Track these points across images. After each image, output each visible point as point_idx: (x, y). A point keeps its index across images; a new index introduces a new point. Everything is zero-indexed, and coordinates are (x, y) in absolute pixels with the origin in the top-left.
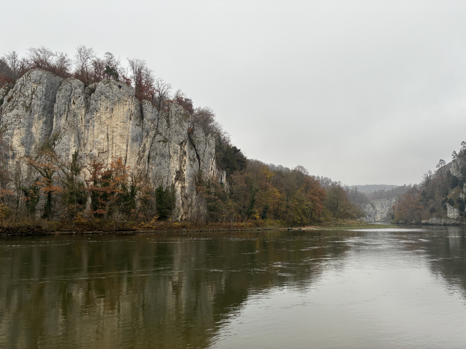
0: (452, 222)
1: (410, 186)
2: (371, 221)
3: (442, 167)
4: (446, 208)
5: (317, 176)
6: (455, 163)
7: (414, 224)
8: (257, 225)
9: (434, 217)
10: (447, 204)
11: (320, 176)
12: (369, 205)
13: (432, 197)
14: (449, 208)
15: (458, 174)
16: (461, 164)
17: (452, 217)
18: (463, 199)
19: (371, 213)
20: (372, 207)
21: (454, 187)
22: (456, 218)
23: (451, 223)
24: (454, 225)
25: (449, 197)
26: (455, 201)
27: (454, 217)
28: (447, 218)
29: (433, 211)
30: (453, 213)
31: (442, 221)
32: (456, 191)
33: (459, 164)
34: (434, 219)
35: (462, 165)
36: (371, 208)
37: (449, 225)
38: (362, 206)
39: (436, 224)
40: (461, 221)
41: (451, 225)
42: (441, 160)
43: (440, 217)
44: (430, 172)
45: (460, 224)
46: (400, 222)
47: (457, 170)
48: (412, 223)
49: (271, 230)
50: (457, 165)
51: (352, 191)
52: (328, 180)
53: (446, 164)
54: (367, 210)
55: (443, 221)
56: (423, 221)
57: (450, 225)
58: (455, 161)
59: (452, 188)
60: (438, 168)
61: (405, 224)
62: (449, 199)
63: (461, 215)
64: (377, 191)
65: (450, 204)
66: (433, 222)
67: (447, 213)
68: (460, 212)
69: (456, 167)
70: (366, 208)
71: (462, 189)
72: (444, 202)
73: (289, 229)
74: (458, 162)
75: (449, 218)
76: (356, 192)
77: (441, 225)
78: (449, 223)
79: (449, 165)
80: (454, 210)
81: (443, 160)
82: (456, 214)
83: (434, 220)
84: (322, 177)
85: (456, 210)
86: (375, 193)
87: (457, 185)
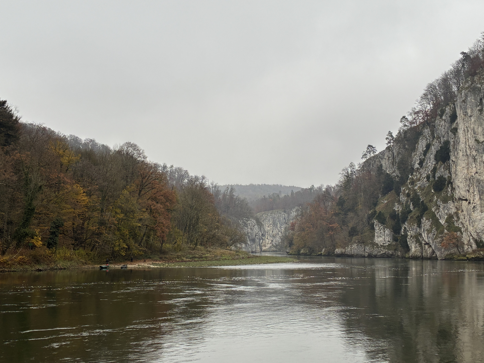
0: (382, 252)
1: (320, 188)
2: (254, 250)
3: (370, 159)
4: (373, 229)
5: (162, 165)
6: (391, 153)
7: (324, 255)
8: (37, 260)
9: (355, 242)
10: (375, 222)
11: (169, 166)
12: (252, 222)
13: (352, 209)
14: (378, 227)
15: (394, 172)
16: (398, 154)
17: (382, 244)
18: (398, 214)
19: (256, 235)
20: (258, 225)
21: (387, 193)
22: (387, 244)
23: (379, 254)
24: (384, 257)
25: (378, 209)
26: (387, 216)
27: (384, 244)
28: (374, 244)
29: (353, 232)
30: (383, 237)
31: (367, 251)
32: (390, 200)
33: (395, 154)
34: (355, 246)
35: (400, 156)
36: (256, 226)
37: (375, 257)
38: (241, 223)
39: (357, 255)
40: (395, 250)
41: (380, 258)
42: (369, 146)
43: (363, 242)
44: (352, 166)
45: (392, 255)
46: (302, 251)
47: (393, 164)
48: (320, 253)
49: (65, 269)
50: (392, 156)
51: (224, 195)
52: (183, 173)
53: (377, 153)
54: (249, 230)
55: (368, 249)
56: (338, 251)
57: (378, 258)
58: (391, 149)
59: (384, 194)
60: (364, 160)
61: (310, 255)
62: (378, 212)
63: (395, 239)
64: (267, 196)
65: (379, 222)
66: (352, 250)
67: (374, 236)
68: (393, 236)
69: (390, 158)
70: (247, 227)
71: (399, 195)
72: (371, 217)
73: (102, 268)
74: (394, 151)
75: (377, 244)
76: (232, 196)
77: (364, 257)
78: (376, 252)
79: (381, 156)
80: (385, 232)
81: (372, 146)
82: (387, 239)
83: (354, 248)
84: (172, 166)
85: (387, 232)
86: (264, 199)
87: (390, 190)
